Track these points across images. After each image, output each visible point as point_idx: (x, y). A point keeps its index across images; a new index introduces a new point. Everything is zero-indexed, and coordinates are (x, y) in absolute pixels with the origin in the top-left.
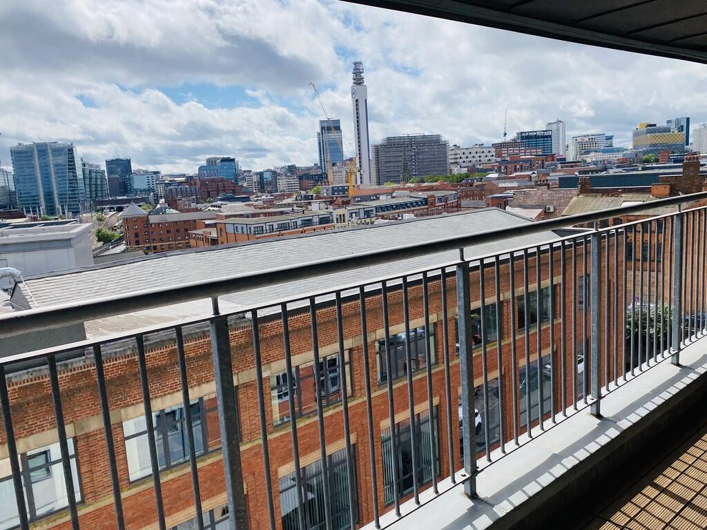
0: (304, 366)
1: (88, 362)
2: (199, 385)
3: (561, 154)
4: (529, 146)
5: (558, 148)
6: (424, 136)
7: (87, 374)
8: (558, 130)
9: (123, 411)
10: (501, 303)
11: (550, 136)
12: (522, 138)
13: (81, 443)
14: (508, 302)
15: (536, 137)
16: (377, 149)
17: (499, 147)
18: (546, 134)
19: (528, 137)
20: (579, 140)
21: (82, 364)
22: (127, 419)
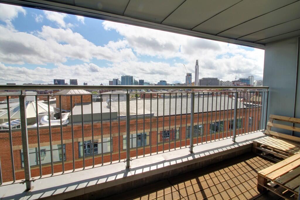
0: (167, 130)
1: (117, 121)
2: (141, 130)
3: (252, 84)
4: (242, 82)
5: (251, 83)
6: (213, 78)
7: (117, 123)
8: (252, 78)
9: (123, 133)
10: (224, 121)
11: (249, 80)
12: (241, 80)
13: (114, 138)
14: (226, 121)
15: (245, 80)
16: (200, 80)
17: (234, 82)
18: (248, 79)
19: (242, 80)
20: (258, 81)
21: (116, 121)
22: (124, 135)
